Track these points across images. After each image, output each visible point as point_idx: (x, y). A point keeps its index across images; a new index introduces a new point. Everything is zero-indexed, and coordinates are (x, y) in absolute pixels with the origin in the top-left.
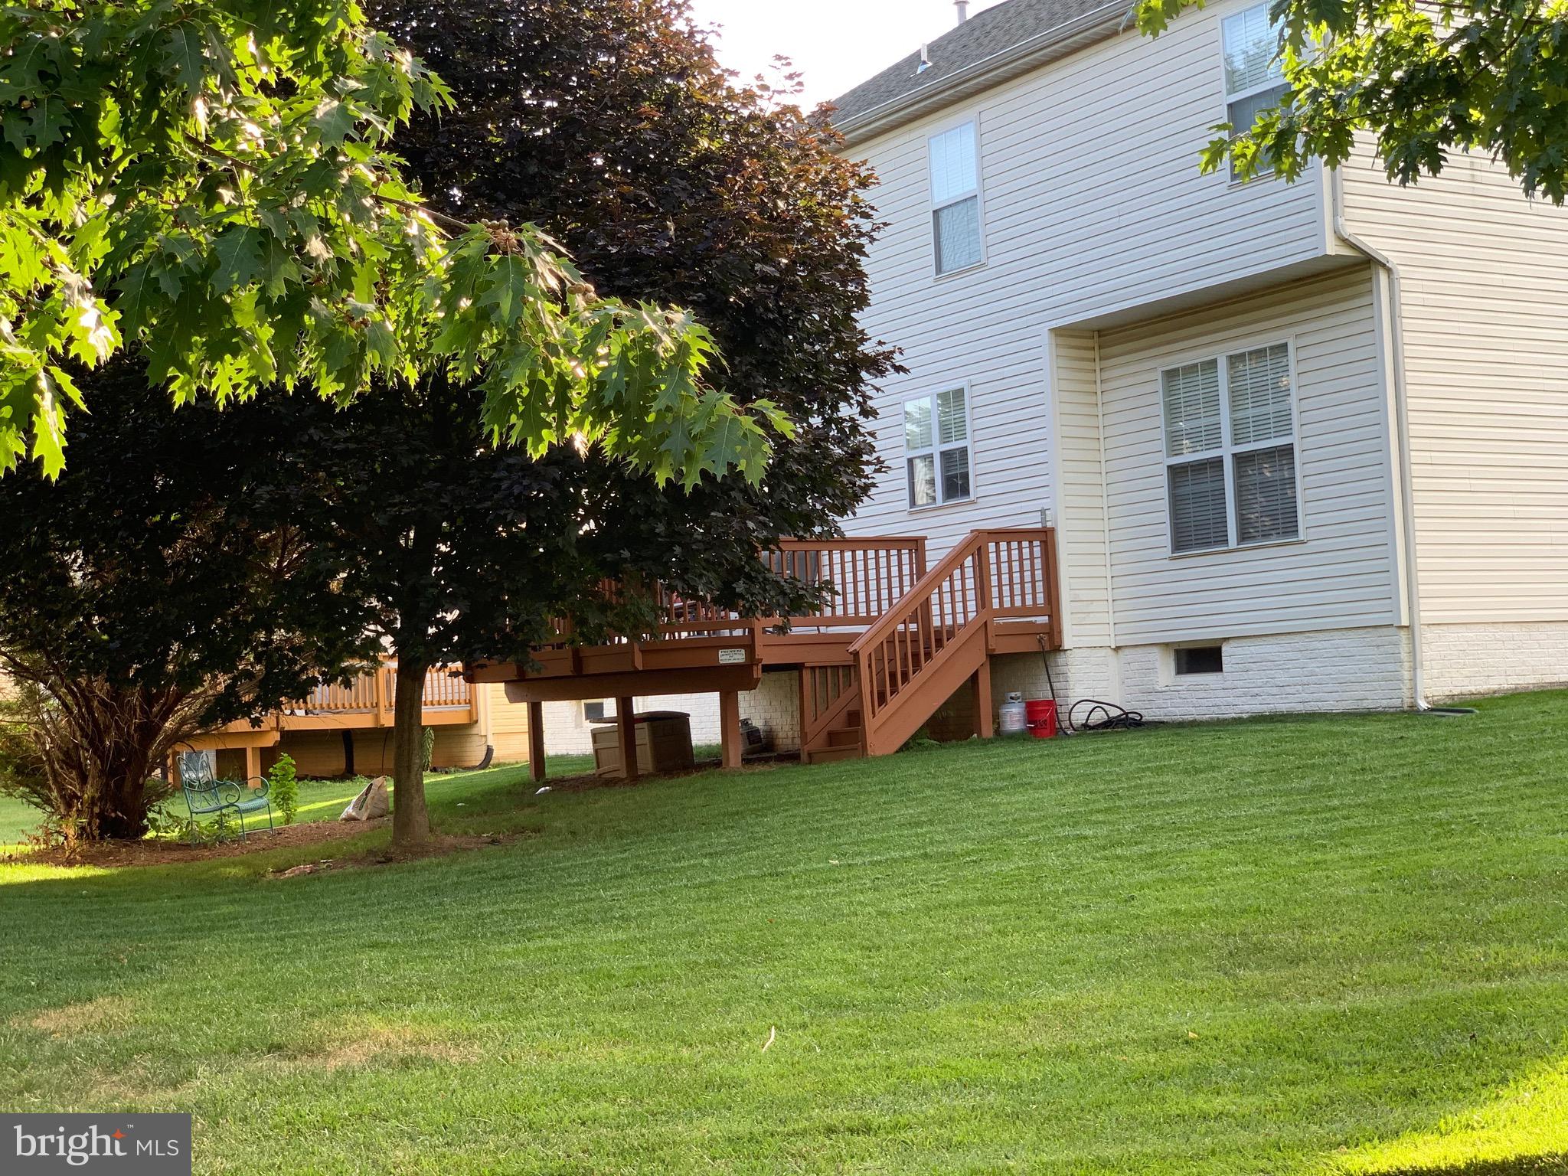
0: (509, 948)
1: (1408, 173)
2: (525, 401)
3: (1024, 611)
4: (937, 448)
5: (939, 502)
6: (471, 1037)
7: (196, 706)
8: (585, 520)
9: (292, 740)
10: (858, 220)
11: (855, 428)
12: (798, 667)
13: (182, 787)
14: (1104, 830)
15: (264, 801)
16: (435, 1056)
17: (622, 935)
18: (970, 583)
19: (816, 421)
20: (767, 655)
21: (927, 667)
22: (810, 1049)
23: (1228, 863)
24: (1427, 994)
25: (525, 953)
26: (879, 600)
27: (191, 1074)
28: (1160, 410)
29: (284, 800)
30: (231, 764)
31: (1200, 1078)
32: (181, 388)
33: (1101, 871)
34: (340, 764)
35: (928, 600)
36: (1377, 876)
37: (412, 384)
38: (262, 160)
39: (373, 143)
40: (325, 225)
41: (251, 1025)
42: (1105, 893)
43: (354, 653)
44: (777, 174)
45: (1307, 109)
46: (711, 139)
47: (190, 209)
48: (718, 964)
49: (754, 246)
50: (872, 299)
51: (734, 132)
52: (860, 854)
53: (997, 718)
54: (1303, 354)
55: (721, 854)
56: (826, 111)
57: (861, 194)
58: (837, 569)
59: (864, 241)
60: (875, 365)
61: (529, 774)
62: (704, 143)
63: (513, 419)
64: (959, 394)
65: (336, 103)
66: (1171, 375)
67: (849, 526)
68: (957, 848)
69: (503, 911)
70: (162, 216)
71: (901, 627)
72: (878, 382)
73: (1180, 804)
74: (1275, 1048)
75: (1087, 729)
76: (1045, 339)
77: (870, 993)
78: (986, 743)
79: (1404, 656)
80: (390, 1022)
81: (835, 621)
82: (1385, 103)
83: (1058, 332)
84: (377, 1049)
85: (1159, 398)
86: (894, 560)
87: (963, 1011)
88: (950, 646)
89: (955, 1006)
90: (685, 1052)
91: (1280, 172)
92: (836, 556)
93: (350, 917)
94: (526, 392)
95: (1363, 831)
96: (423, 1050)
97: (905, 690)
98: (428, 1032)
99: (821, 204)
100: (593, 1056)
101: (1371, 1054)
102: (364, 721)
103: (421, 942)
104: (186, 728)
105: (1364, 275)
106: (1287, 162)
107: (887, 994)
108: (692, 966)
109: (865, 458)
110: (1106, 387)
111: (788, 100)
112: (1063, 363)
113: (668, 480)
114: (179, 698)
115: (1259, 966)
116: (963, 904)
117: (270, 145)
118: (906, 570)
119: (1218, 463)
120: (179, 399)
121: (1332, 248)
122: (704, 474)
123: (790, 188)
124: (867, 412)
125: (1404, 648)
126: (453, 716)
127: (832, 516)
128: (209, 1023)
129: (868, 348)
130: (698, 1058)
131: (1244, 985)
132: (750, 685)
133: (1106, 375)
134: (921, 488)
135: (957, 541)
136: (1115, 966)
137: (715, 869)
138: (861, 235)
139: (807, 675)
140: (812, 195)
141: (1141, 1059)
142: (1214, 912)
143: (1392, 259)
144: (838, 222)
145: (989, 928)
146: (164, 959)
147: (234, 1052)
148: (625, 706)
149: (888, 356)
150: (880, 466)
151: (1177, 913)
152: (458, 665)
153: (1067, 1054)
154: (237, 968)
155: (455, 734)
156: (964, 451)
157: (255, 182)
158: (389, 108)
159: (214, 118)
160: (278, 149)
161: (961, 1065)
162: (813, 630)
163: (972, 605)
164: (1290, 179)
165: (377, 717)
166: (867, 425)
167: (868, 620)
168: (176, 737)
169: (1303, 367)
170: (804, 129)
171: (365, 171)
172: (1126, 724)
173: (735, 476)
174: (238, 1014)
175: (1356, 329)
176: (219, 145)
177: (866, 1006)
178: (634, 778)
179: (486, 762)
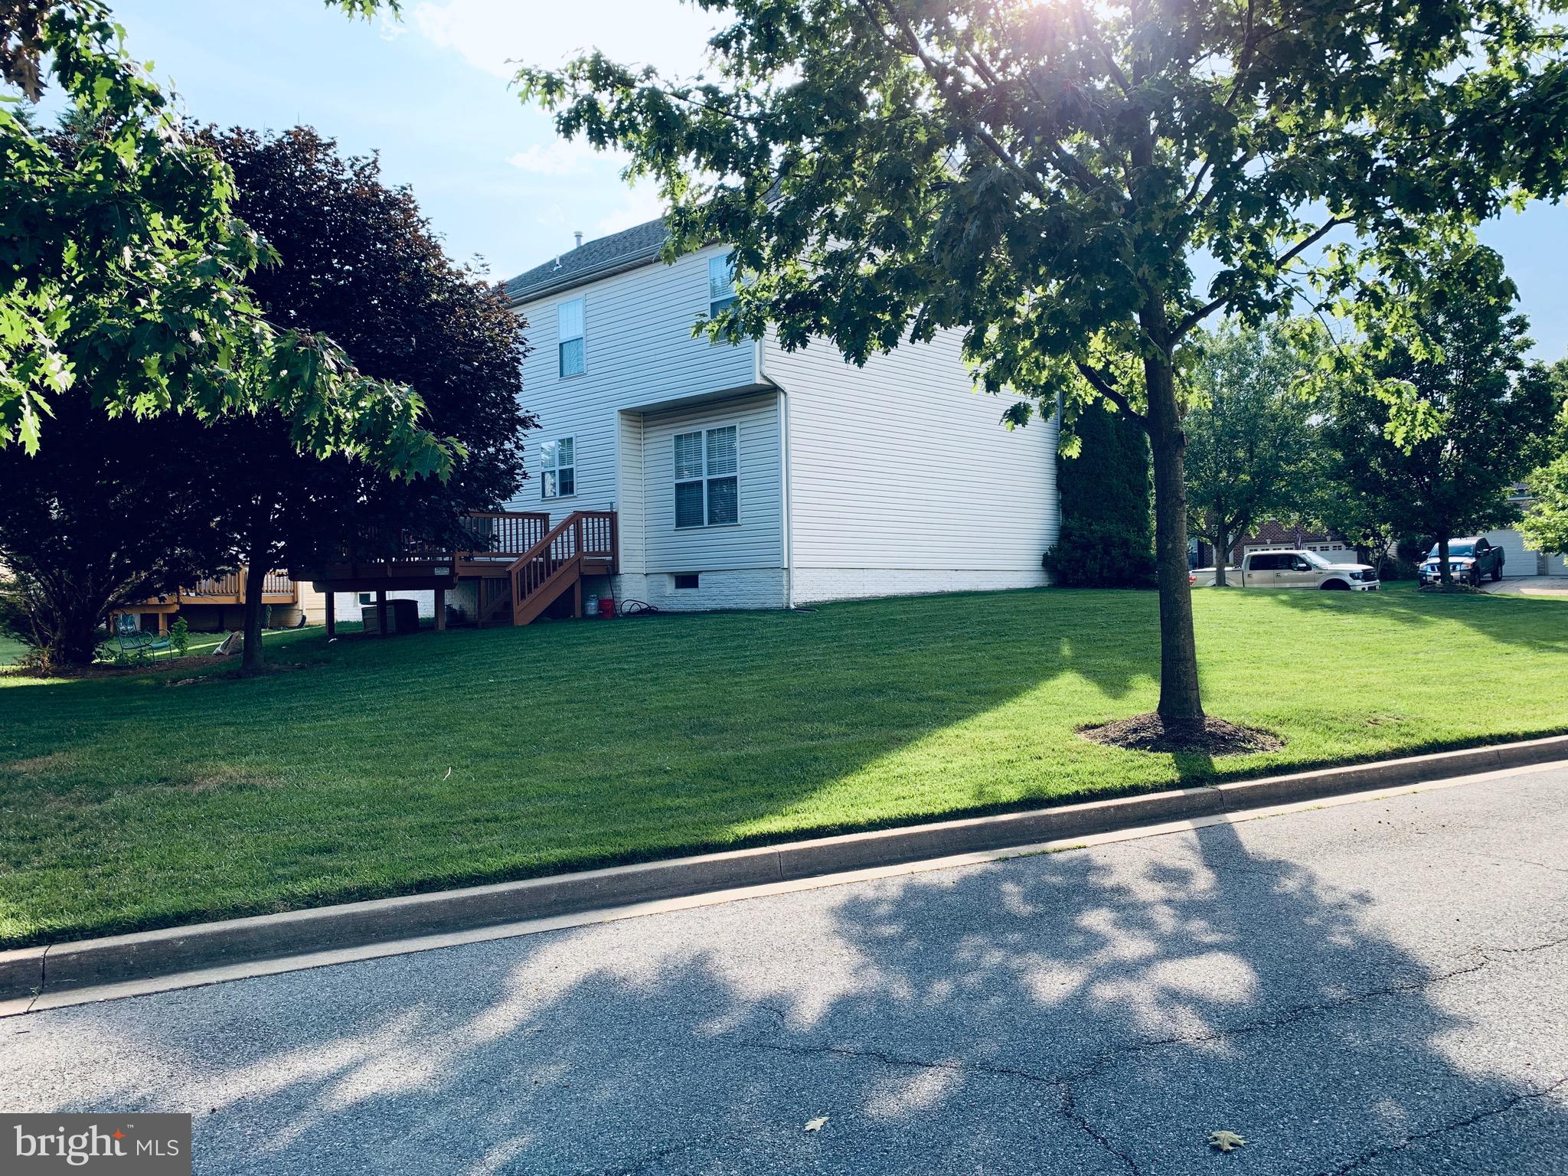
0: (305, 726)
1: (791, 347)
2: (316, 429)
3: (600, 554)
4: (557, 468)
5: (558, 496)
6: (280, 774)
7: (127, 589)
8: (361, 495)
9: (187, 610)
10: (518, 345)
11: (512, 455)
12: (478, 578)
13: (117, 634)
14: (633, 666)
15: (167, 643)
16: (258, 784)
17: (370, 719)
18: (572, 538)
19: (491, 450)
20: (461, 572)
21: (548, 581)
22: (469, 779)
23: (693, 683)
24: (783, 747)
25: (314, 728)
26: (524, 545)
27: (110, 795)
28: (673, 455)
29: (180, 643)
30: (150, 624)
31: (670, 790)
32: (113, 408)
33: (631, 686)
34: (217, 624)
35: (549, 546)
36: (764, 690)
37: (254, 414)
38: (166, 284)
39: (233, 281)
40: (202, 323)
41: (149, 767)
42: (632, 697)
43: (224, 562)
44: (474, 317)
45: (745, 309)
46: (438, 294)
47: (120, 309)
48: (423, 734)
49: (460, 354)
50: (524, 388)
51: (451, 292)
52: (506, 676)
53: (584, 608)
54: (743, 432)
55: (428, 676)
56: (501, 286)
57: (521, 332)
58: (501, 528)
59: (520, 356)
60: (525, 423)
61: (325, 631)
62: (434, 296)
63: (309, 438)
64: (570, 440)
65: (210, 257)
66: (678, 438)
67: (508, 506)
68: (558, 674)
69: (304, 706)
70: (102, 311)
71: (535, 559)
72: (525, 432)
73: (670, 653)
74: (708, 774)
75: (630, 615)
76: (616, 415)
77: (505, 749)
78: (576, 620)
79: (785, 583)
80: (233, 765)
81: (499, 555)
82: (782, 310)
83: (622, 412)
84: (224, 781)
85: (673, 449)
86: (532, 525)
87: (553, 758)
88: (560, 570)
89: (549, 755)
90: (400, 781)
91: (730, 340)
92: (501, 521)
93: (214, 708)
94: (317, 424)
95: (760, 667)
96: (251, 781)
97: (535, 592)
98: (255, 771)
99: (498, 335)
100: (348, 783)
101: (754, 776)
102: (230, 600)
103: (255, 723)
104: (121, 601)
105: (773, 395)
106: (733, 336)
107: (514, 749)
108: (408, 735)
109: (517, 471)
110: (646, 441)
111: (482, 278)
112: (624, 428)
113: (397, 476)
114: (116, 584)
115: (704, 734)
116: (558, 703)
117: (170, 277)
118: (538, 530)
119: (700, 483)
120: (112, 414)
121: (759, 381)
122: (417, 474)
123: (481, 325)
124: (519, 447)
125: (785, 579)
126: (285, 599)
127: (499, 500)
128: (123, 766)
129: (520, 414)
130: (407, 784)
131: (696, 743)
132: (451, 587)
133: (646, 436)
134: (548, 487)
135: (565, 516)
136: (633, 734)
137: (425, 684)
138: (519, 353)
139: (483, 583)
140: (493, 329)
141: (642, 781)
142: (685, 707)
143: (787, 388)
144: (507, 345)
145: (570, 715)
146: (98, 730)
147: (138, 782)
148: (381, 596)
149: (530, 418)
150: (525, 475)
151: (666, 707)
152: (285, 571)
153: (604, 779)
154: (145, 735)
155: (284, 610)
156: (571, 470)
157: (160, 297)
158: (243, 262)
159: (137, 259)
160: (175, 278)
161: (550, 786)
162: (487, 559)
163: (572, 550)
164: (735, 345)
165: (238, 598)
166: (519, 454)
167: (517, 555)
168: (114, 606)
169: (743, 439)
170: (489, 294)
171: (227, 296)
172: (649, 613)
173: (434, 476)
174: (142, 761)
175: (768, 421)
176: (138, 274)
177: (502, 756)
178: (384, 634)
179: (301, 625)
